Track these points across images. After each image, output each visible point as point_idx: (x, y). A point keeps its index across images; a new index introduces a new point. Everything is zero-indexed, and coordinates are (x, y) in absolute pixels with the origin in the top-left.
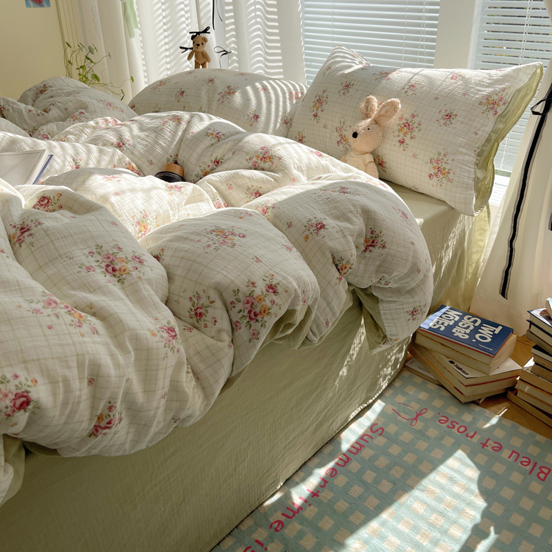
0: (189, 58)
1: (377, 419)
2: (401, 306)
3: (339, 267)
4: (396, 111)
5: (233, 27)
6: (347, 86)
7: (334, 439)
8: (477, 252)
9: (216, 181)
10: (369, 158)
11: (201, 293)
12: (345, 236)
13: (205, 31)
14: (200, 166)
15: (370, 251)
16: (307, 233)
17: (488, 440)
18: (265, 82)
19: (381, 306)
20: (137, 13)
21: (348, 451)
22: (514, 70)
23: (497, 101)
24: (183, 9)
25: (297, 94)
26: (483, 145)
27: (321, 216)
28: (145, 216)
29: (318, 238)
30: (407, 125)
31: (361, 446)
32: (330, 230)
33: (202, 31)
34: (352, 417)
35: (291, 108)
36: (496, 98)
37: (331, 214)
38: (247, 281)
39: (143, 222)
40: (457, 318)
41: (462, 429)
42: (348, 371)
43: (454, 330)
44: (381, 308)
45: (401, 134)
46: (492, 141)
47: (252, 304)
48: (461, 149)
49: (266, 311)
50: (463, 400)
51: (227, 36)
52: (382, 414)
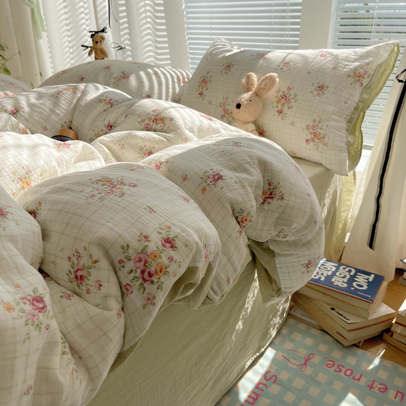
0: (90, 54)
1: (270, 367)
2: (297, 259)
3: (239, 220)
4: (274, 84)
5: (126, 25)
6: (229, 66)
7: (232, 390)
8: (346, 211)
9: (108, 141)
10: (252, 127)
11: (82, 251)
12: (244, 187)
13: (103, 31)
14: (94, 131)
15: (269, 203)
16: (204, 184)
17: (374, 382)
18: (156, 69)
19: (278, 260)
20: (43, 17)
21: (246, 401)
22: (375, 48)
23: (362, 74)
24: (83, 12)
25: (184, 78)
26: (353, 113)
27: (217, 168)
28: (28, 172)
29: (216, 190)
30: (284, 97)
31: (258, 395)
32: (228, 180)
33: (100, 30)
34: (247, 367)
35: (179, 91)
36: (361, 71)
37: (228, 166)
38: (139, 234)
39: (25, 178)
40: (334, 269)
41: (349, 373)
42: (243, 324)
43: (333, 280)
44: (277, 261)
45: (280, 105)
46: (360, 110)
47: (146, 262)
48: (333, 117)
49: (162, 270)
50: (346, 344)
51: (122, 33)
52: (274, 361)
